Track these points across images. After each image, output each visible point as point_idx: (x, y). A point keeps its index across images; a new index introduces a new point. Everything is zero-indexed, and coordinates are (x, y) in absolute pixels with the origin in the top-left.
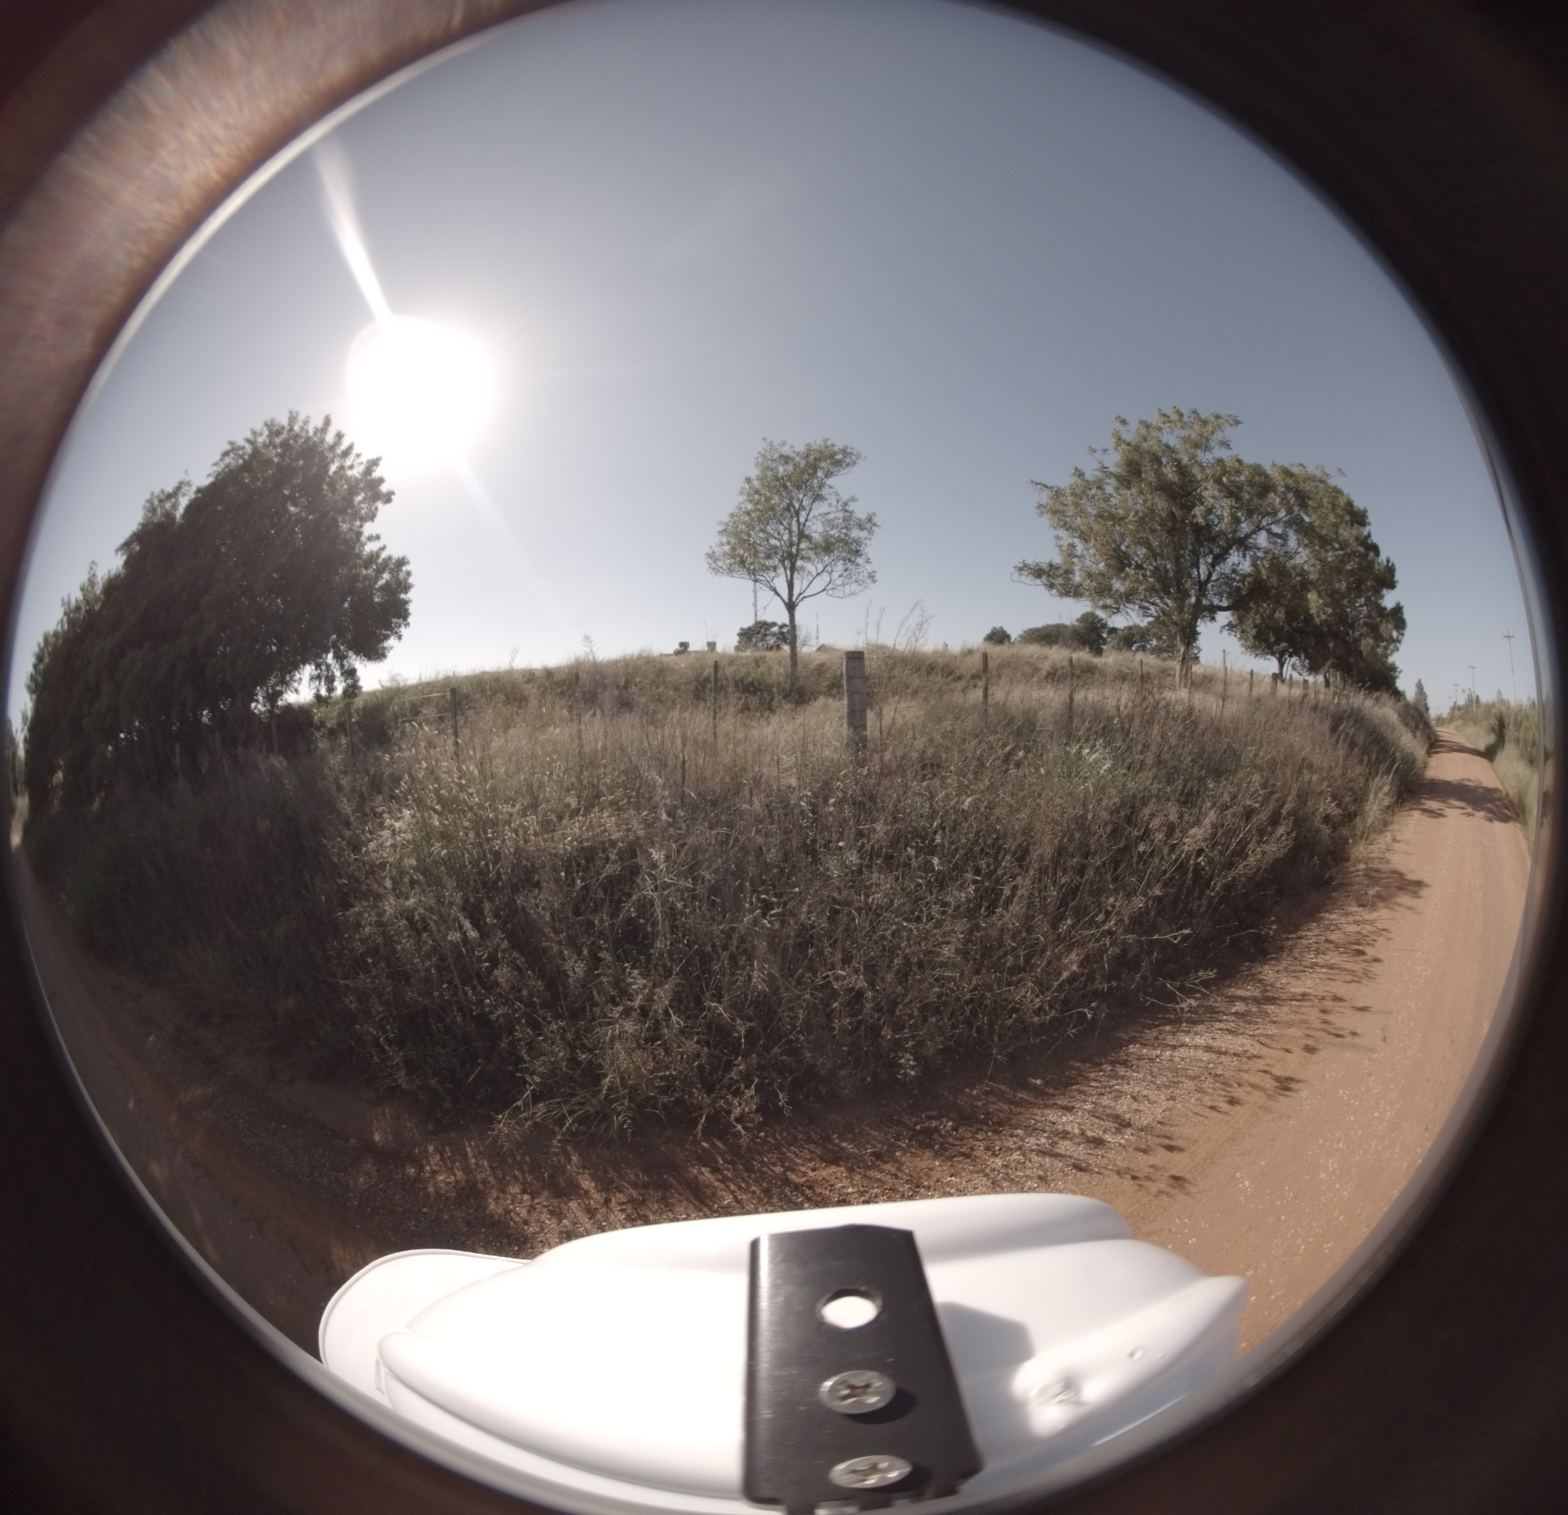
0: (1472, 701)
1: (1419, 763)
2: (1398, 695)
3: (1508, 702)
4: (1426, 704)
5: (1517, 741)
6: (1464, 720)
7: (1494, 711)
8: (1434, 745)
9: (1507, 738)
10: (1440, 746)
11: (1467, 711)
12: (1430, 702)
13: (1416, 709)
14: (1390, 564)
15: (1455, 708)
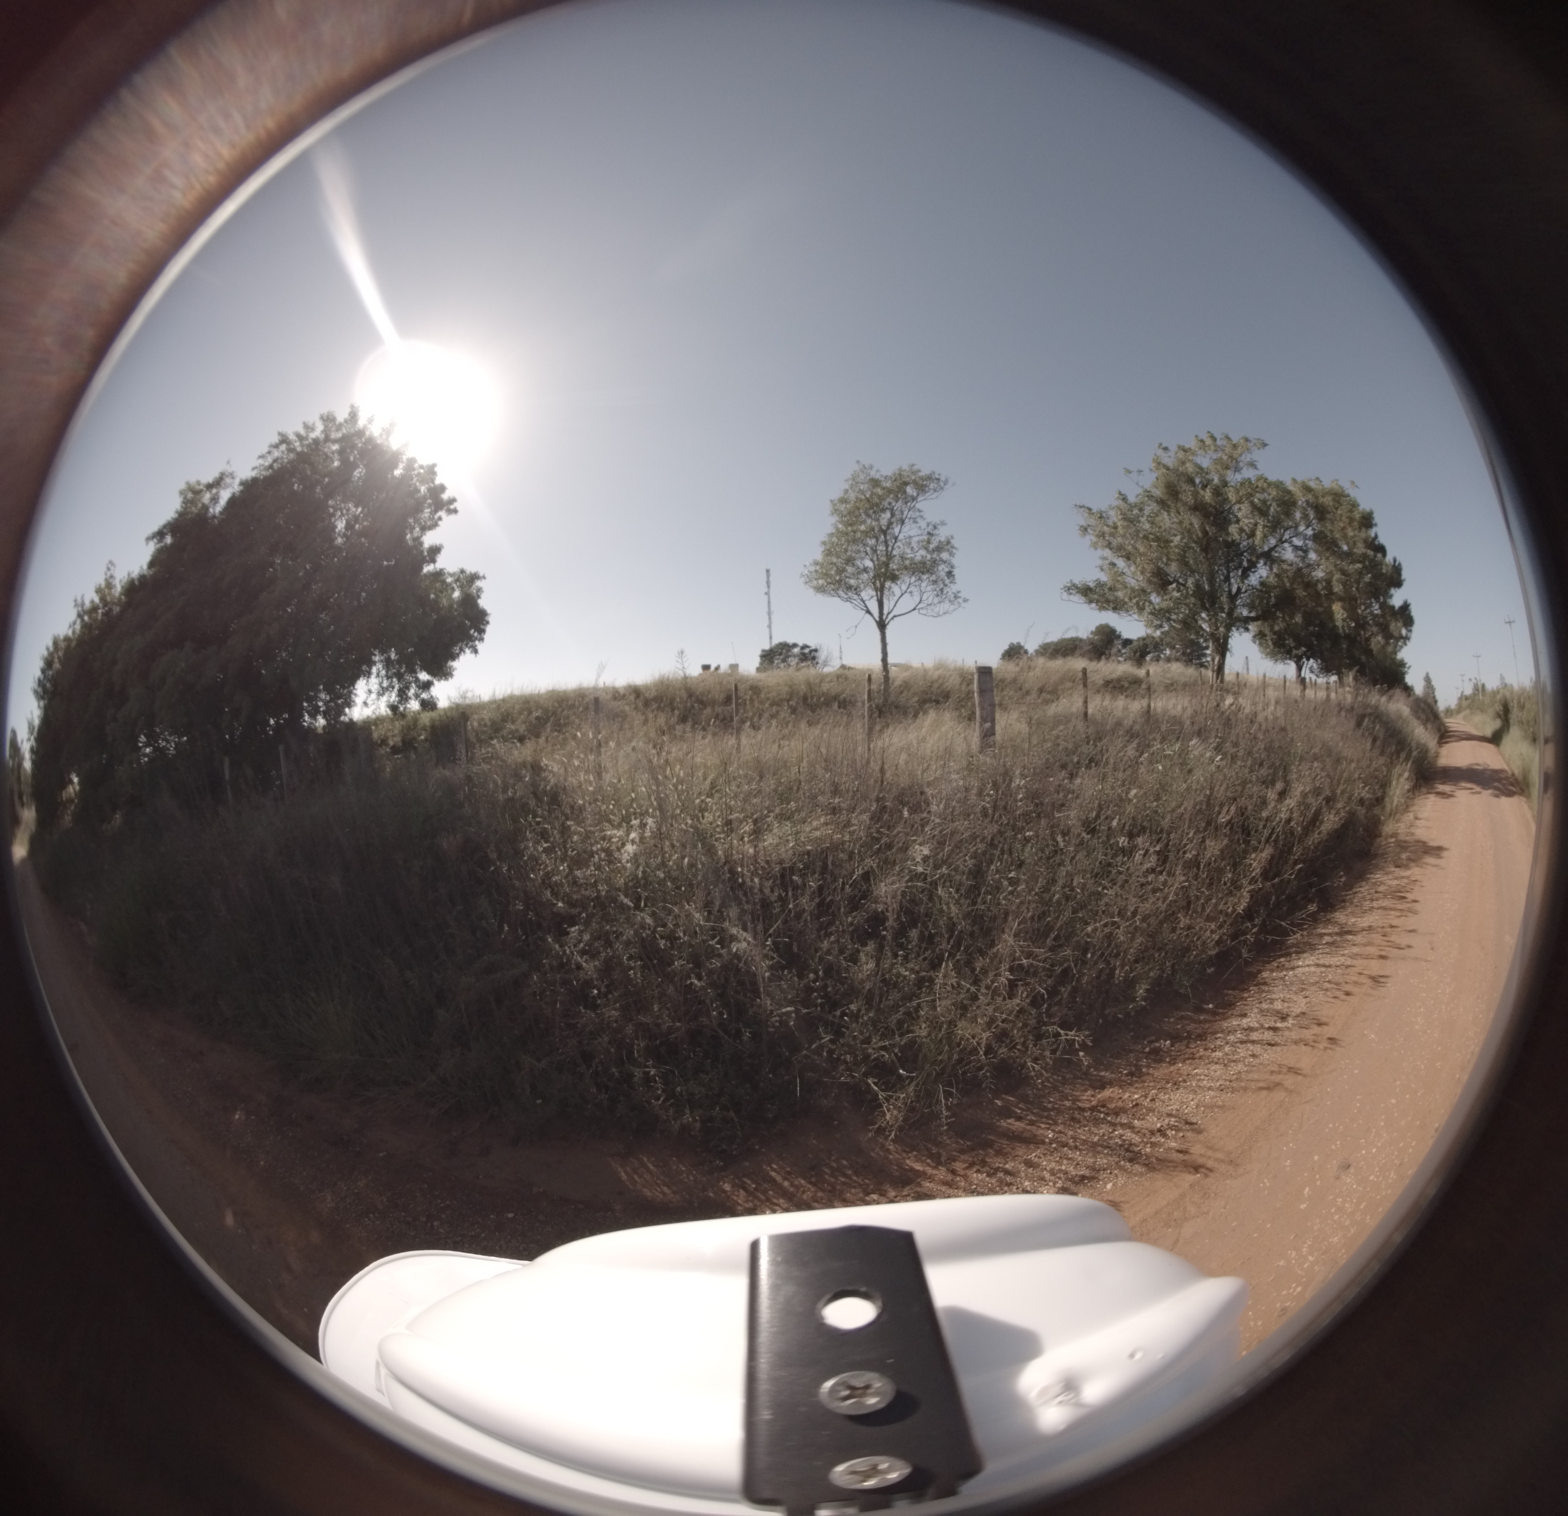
0: (1478, 690)
1: (1432, 753)
2: (1408, 690)
3: (1512, 686)
4: (1434, 697)
5: (1521, 722)
6: (1471, 709)
7: (1498, 697)
8: (1444, 735)
9: (1511, 721)
10: (1450, 737)
11: (1474, 700)
12: (1439, 695)
13: (1425, 702)
14: (1397, 564)
15: (1463, 698)
